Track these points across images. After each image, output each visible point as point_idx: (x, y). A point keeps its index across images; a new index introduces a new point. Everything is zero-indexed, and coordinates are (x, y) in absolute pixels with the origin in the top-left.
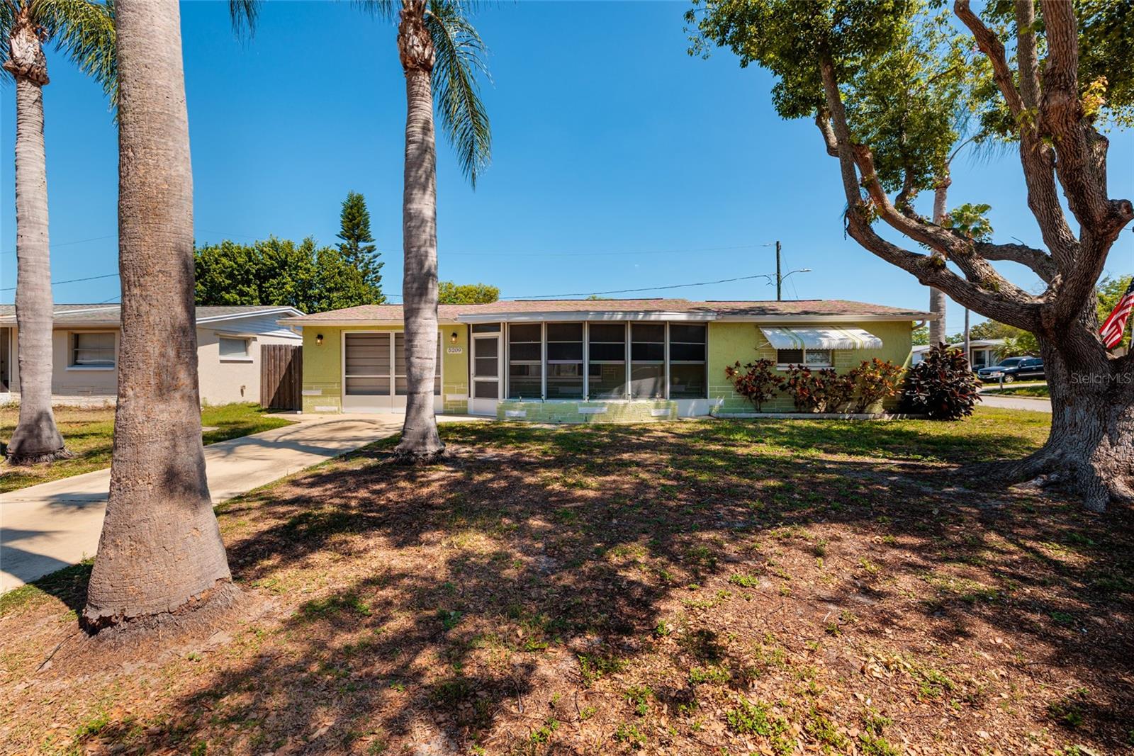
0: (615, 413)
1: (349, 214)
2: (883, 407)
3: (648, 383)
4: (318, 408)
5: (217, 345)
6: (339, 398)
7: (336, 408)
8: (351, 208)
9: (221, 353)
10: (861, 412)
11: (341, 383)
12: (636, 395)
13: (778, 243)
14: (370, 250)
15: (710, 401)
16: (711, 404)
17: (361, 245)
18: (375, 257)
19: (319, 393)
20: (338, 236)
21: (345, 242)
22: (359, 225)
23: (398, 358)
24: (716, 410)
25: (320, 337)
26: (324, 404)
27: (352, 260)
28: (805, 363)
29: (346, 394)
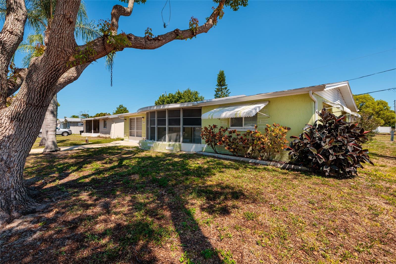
1: (219, 78)
2: (289, 158)
6: (128, 137)
8: (220, 75)
11: (129, 132)
12: (170, 140)
15: (202, 146)
19: (126, 136)
21: (218, 87)
22: (222, 81)
23: (137, 125)
24: (204, 150)
25: (126, 120)
26: (126, 139)
27: (220, 93)
28: (243, 127)
29: (130, 136)
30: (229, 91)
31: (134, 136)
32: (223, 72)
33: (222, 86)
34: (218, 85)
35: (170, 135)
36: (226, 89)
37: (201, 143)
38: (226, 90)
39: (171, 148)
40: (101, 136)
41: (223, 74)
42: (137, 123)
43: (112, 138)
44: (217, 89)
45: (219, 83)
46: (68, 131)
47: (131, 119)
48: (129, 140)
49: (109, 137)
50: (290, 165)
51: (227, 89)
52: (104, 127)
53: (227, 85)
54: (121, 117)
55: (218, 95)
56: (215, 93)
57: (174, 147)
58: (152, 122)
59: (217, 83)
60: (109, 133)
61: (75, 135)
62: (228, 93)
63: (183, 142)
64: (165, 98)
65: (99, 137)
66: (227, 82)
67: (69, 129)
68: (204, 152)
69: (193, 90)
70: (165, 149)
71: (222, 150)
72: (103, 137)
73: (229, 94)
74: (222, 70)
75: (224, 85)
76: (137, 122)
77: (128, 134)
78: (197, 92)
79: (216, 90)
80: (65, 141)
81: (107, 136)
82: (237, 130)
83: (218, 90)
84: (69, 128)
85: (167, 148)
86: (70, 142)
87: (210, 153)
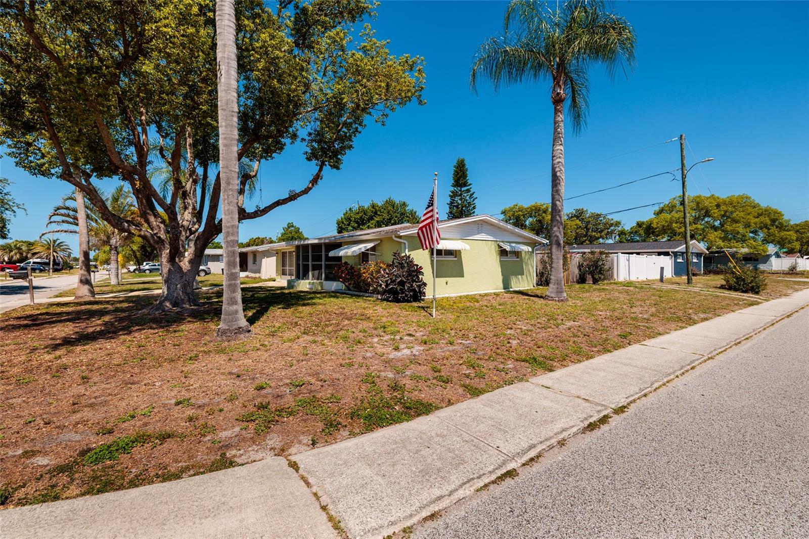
1: (457, 172)
3: (317, 272)
6: (280, 276)
8: (458, 167)
15: (341, 283)
17: (464, 189)
20: (452, 186)
21: (454, 189)
22: (461, 177)
23: (290, 261)
24: (343, 288)
25: (278, 253)
26: (278, 279)
29: (282, 274)
30: (475, 196)
31: (285, 274)
32: (463, 161)
33: (461, 186)
35: (313, 272)
36: (468, 192)
39: (310, 286)
40: (250, 276)
41: (464, 165)
42: (290, 258)
43: (263, 278)
44: (453, 192)
45: (455, 181)
46: (206, 269)
47: (283, 253)
48: (282, 281)
49: (259, 277)
51: (471, 192)
52: (254, 263)
53: (470, 184)
54: (271, 250)
59: (451, 181)
60: (259, 271)
61: (215, 275)
63: (325, 280)
65: (247, 277)
66: (470, 179)
67: (207, 267)
69: (397, 200)
70: (306, 287)
72: (252, 278)
73: (474, 200)
74: (461, 157)
75: (465, 185)
76: (289, 256)
77: (280, 272)
79: (451, 194)
80: (203, 281)
81: (257, 275)
83: (454, 194)
84: (207, 265)
86: (210, 282)
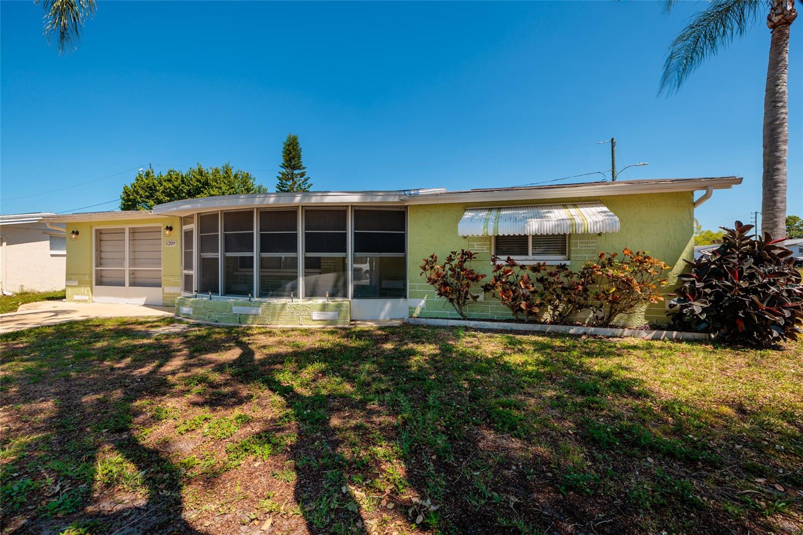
0: (273, 315)
1: (288, 150)
2: (646, 318)
3: (327, 279)
4: (76, 297)
5: (48, 243)
6: (89, 288)
7: (87, 298)
8: (289, 145)
9: (51, 249)
10: (606, 325)
11: (92, 274)
12: (312, 293)
13: (613, 139)
14: (302, 175)
15: (410, 302)
16: (412, 305)
17: (296, 172)
18: (306, 180)
19: (76, 284)
20: (281, 167)
21: (284, 171)
22: (293, 157)
23: (133, 252)
24: (417, 313)
25: (77, 233)
26: (80, 293)
27: (290, 183)
28: (531, 256)
29: (97, 284)
30: (309, 182)
31: (123, 285)
32: (295, 139)
33: (294, 168)
34: (283, 166)
35: (313, 278)
36: (301, 177)
37: (406, 297)
38: (303, 179)
41: (297, 144)
42: (134, 245)
44: (283, 174)
45: (287, 161)
47: (99, 233)
48: (94, 299)
50: (669, 332)
51: (305, 177)
53: (304, 168)
54: (52, 224)
55: (285, 187)
56: (278, 181)
57: (340, 311)
58: (207, 243)
59: (281, 161)
62: (306, 185)
63: (355, 296)
64: (156, 182)
66: (304, 160)
68: (418, 317)
70: (307, 319)
71: (473, 311)
73: (309, 187)
74: (293, 134)
75: (299, 168)
76: (133, 240)
77: (87, 278)
78: (248, 174)
79: (281, 176)
82: (548, 263)
83: (284, 178)
85: (316, 315)
87: (450, 321)
